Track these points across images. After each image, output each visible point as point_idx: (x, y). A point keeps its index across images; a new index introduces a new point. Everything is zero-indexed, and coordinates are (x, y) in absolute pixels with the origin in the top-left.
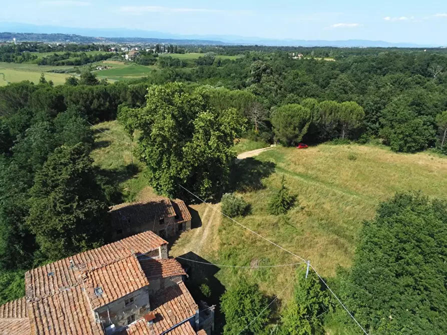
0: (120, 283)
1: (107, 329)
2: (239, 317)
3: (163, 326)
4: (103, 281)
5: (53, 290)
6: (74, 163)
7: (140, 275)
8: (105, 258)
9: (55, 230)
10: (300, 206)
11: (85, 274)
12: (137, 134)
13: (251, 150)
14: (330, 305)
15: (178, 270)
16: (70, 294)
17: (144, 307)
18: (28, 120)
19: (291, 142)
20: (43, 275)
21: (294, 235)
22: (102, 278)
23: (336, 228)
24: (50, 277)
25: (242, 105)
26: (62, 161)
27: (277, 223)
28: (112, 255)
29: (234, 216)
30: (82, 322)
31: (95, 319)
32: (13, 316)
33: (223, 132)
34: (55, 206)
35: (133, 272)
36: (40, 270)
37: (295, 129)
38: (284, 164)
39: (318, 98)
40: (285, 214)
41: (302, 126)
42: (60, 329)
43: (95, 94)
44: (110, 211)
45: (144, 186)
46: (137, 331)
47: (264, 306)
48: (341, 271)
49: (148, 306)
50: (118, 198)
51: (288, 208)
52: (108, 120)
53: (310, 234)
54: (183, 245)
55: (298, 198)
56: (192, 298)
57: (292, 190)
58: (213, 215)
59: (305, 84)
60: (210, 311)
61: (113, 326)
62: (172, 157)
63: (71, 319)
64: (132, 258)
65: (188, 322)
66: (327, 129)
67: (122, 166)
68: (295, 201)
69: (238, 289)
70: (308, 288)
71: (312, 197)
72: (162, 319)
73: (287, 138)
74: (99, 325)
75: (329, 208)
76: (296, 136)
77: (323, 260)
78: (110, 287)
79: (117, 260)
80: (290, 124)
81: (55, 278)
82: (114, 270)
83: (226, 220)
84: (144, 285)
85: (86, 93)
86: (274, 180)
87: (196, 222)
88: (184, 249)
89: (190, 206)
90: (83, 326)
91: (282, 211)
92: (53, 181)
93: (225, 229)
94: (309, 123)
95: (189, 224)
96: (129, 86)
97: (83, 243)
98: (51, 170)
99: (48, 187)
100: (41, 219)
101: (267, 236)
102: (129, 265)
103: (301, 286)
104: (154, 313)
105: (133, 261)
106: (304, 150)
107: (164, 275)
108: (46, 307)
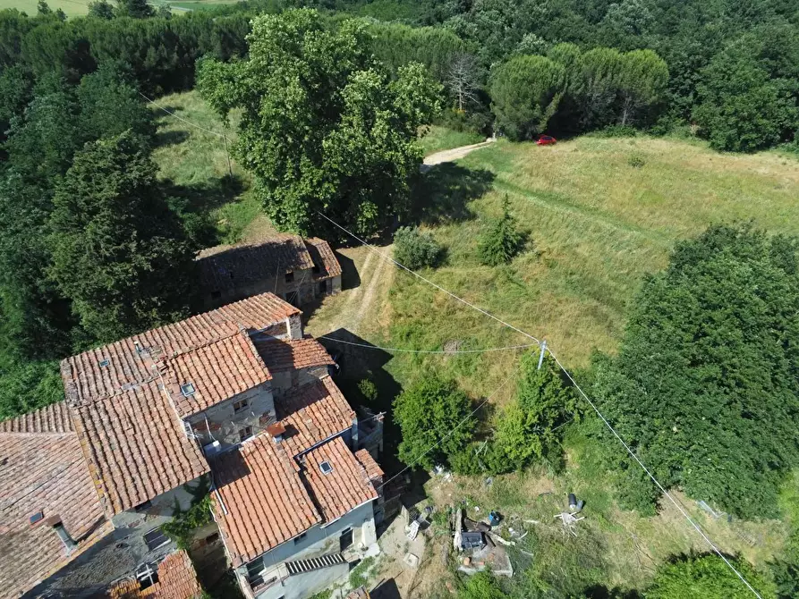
0: (222, 378)
1: (207, 448)
2: (424, 431)
3: (299, 443)
4: (194, 374)
5: (112, 389)
6: (123, 170)
7: (255, 363)
8: (194, 338)
9: (103, 289)
10: (536, 250)
11: (161, 362)
12: (236, 115)
13: (450, 148)
14: (576, 412)
15: (321, 357)
16: (140, 395)
17: (265, 414)
18: (28, 90)
19: (525, 132)
20: (92, 366)
21: (522, 300)
22: (192, 369)
23: (596, 288)
24: (104, 368)
25: (434, 60)
26: (101, 164)
27: (492, 280)
28: (206, 333)
29: (417, 268)
30: (165, 438)
31: (186, 433)
32: (50, 430)
33: (399, 111)
34: (97, 247)
35: (244, 359)
36: (85, 357)
37: (533, 107)
38: (510, 174)
39: (582, 42)
40: (507, 264)
41: (547, 100)
42: (129, 448)
43: (148, 37)
44: (198, 258)
45: (254, 216)
46: (257, 452)
47: (466, 413)
48: (598, 358)
49: (273, 413)
50: (209, 236)
51: (514, 254)
52: (179, 91)
53: (550, 298)
54: (328, 318)
55: (532, 236)
56: (345, 401)
57: (522, 222)
58: (380, 266)
59: (558, 15)
60: (377, 421)
61: (216, 444)
62: (305, 159)
63: (146, 432)
64: (240, 337)
65: (340, 438)
66: (595, 107)
67: (211, 179)
68: (526, 241)
69: (422, 388)
70: (541, 385)
71: (557, 235)
72: (297, 433)
73: (518, 124)
74: (193, 442)
75: (587, 255)
76: (536, 121)
77: (569, 341)
78: (207, 383)
79: (215, 340)
80: (526, 96)
81: (113, 369)
82: (210, 356)
83: (402, 276)
84: (264, 380)
85: (130, 35)
86: (489, 205)
87: (350, 278)
88: (331, 325)
89: (339, 251)
90: (167, 443)
91: (503, 259)
92: (87, 203)
93: (401, 291)
94: (562, 94)
95: (338, 282)
96: (214, 20)
97: (154, 313)
98: (82, 182)
99: (80, 214)
100: (76, 271)
101: (474, 303)
102: (237, 347)
103: (530, 382)
104: (283, 424)
105: (243, 342)
106: (549, 148)
107: (297, 365)
108: (102, 414)
